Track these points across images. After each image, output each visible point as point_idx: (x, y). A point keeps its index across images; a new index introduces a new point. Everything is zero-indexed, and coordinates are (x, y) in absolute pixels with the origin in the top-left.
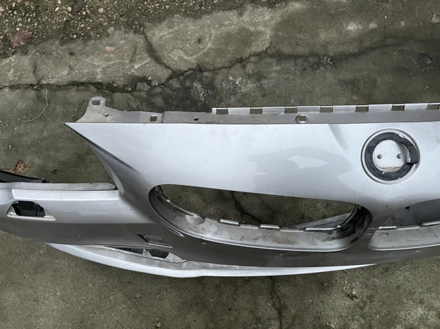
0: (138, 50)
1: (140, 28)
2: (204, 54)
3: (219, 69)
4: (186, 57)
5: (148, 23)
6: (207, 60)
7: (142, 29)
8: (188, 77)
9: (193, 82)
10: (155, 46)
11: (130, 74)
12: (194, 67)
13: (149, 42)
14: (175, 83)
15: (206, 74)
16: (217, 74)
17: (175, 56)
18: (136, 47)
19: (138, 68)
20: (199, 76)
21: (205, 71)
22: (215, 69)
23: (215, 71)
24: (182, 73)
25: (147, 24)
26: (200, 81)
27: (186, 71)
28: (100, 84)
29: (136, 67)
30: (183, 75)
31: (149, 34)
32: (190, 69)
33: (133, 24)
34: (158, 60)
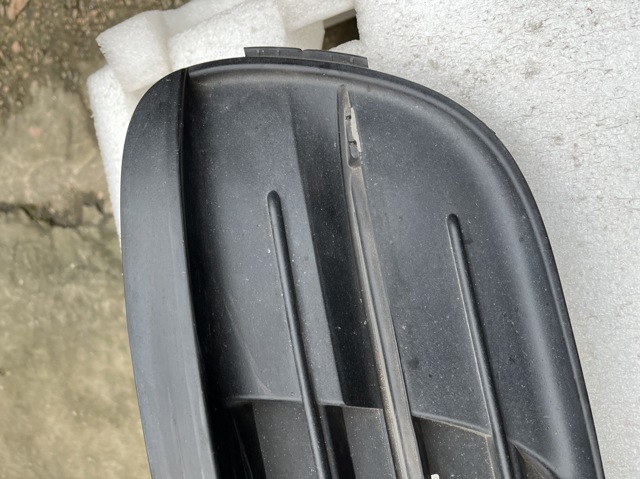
0: (75, 131)
1: (73, 76)
7: (75, 79)
11: (68, 186)
18: (70, 124)
19: (80, 173)
25: (83, 66)
28: (33, 207)
29: (76, 171)
33: (62, 69)
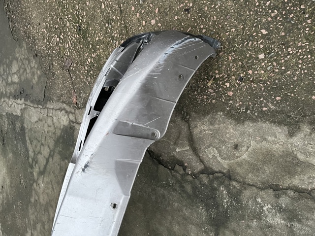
2: (237, 163)
3: (249, 185)
4: (219, 159)
5: (194, 113)
6: (239, 170)
8: (217, 178)
9: (220, 185)
10: (195, 137)
12: (225, 171)
13: (191, 132)
14: (205, 179)
15: (234, 183)
16: (245, 189)
17: (210, 153)
20: (227, 182)
21: (234, 180)
22: (244, 183)
23: (245, 185)
24: (213, 173)
26: (227, 187)
27: (217, 172)
30: (213, 174)
31: (192, 125)
32: (220, 172)
34: (195, 151)
